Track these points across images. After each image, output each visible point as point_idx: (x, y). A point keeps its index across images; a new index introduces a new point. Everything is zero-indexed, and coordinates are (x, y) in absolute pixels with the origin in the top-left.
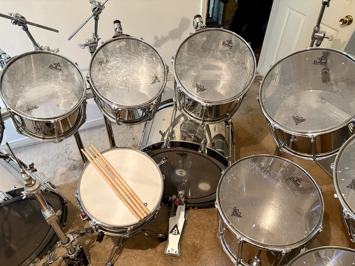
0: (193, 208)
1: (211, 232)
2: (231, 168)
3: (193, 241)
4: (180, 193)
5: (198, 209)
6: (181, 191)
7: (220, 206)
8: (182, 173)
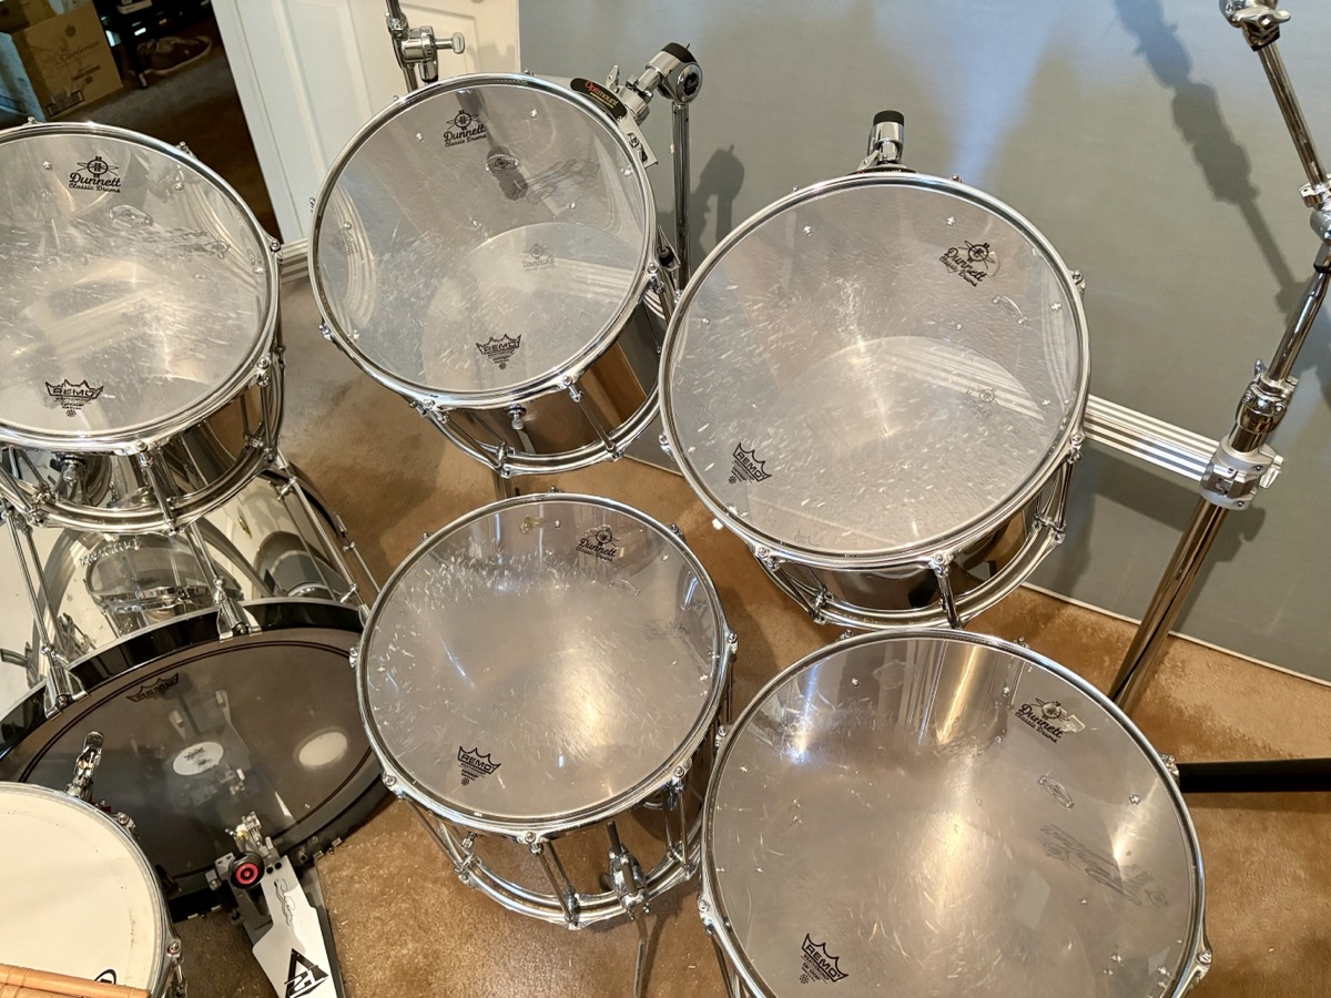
0: (324, 852)
1: (435, 882)
2: (377, 628)
3: (389, 962)
4: (240, 834)
5: (347, 840)
6: (240, 822)
7: (410, 779)
8: (202, 759)
